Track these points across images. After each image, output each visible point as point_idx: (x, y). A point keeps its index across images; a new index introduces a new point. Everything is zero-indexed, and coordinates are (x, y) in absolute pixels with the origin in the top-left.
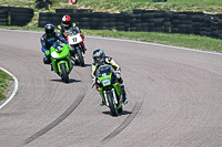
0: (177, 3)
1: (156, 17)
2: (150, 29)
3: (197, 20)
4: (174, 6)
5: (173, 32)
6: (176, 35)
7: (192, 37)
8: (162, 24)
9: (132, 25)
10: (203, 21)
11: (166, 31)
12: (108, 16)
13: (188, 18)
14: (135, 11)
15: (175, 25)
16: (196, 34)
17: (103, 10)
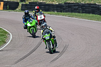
2: (72, 11)
3: (93, 7)
4: (83, 1)
6: (84, 14)
7: (91, 15)
9: (64, 9)
10: (96, 7)
11: (79, 12)
12: (53, 5)
13: (89, 6)
14: (65, 3)
15: (83, 9)
16: (93, 13)
17: (51, 3)
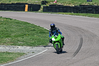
0: (97, 2)
1: (89, 7)
2: (87, 12)
4: (95, 3)
5: (96, 13)
11: (93, 13)
12: (70, 7)
14: (80, 6)
15: (96, 11)
17: (68, 5)
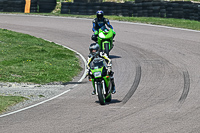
2: (149, 15)
3: (187, 8)
5: (168, 17)
8: (158, 11)
9: (135, 12)
10: (192, 8)
11: (162, 16)
13: (180, 7)
16: (186, 18)
